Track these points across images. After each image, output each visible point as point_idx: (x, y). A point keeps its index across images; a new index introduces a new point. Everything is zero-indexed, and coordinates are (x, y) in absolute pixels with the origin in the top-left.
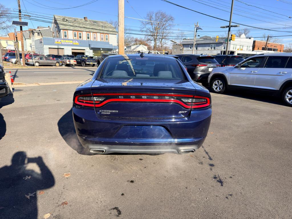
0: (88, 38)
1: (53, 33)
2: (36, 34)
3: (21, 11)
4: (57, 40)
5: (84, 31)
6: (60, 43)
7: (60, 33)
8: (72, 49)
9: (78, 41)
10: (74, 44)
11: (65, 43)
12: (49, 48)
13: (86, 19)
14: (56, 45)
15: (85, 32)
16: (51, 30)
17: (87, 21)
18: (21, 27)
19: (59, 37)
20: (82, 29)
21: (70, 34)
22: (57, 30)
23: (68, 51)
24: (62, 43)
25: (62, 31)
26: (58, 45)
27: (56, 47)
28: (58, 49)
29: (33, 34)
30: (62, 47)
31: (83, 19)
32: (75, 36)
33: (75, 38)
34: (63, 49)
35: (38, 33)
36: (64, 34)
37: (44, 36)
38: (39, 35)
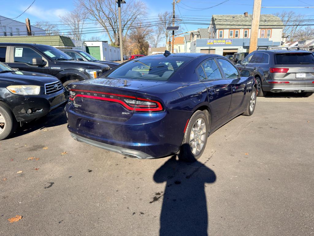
0: (246, 35)
1: (210, 34)
2: (196, 36)
3: (175, 16)
4: (210, 41)
5: (241, 29)
6: (212, 44)
7: (216, 33)
8: (224, 49)
9: (231, 40)
10: (227, 43)
11: (218, 43)
12: (201, 50)
13: (246, 15)
14: (207, 46)
15: (243, 29)
16: (209, 31)
17: (247, 17)
18: (173, 31)
19: (214, 38)
20: (240, 27)
21: (226, 33)
22: (213, 30)
23: (219, 52)
24: (214, 43)
25: (218, 30)
26: (210, 46)
27: (208, 48)
28: (209, 50)
29: (193, 37)
30: (214, 48)
31: (243, 15)
32: (231, 35)
33: (230, 37)
34: (215, 49)
35: (197, 36)
36: (219, 34)
37: (203, 38)
38: (198, 37)
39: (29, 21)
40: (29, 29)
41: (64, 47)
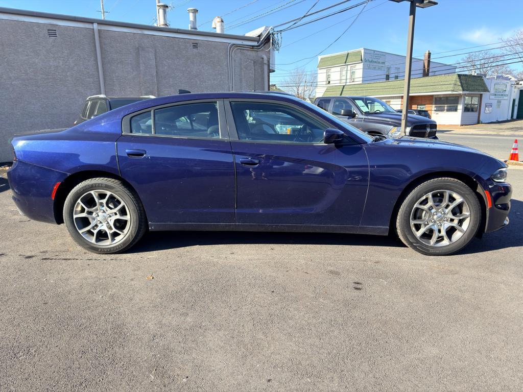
39: (429, 54)
40: (426, 67)
41: (461, 92)
